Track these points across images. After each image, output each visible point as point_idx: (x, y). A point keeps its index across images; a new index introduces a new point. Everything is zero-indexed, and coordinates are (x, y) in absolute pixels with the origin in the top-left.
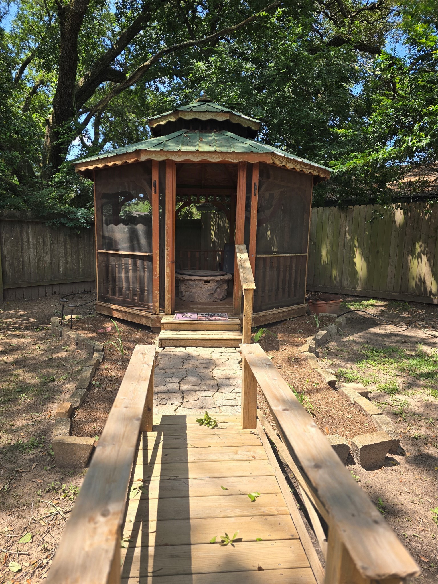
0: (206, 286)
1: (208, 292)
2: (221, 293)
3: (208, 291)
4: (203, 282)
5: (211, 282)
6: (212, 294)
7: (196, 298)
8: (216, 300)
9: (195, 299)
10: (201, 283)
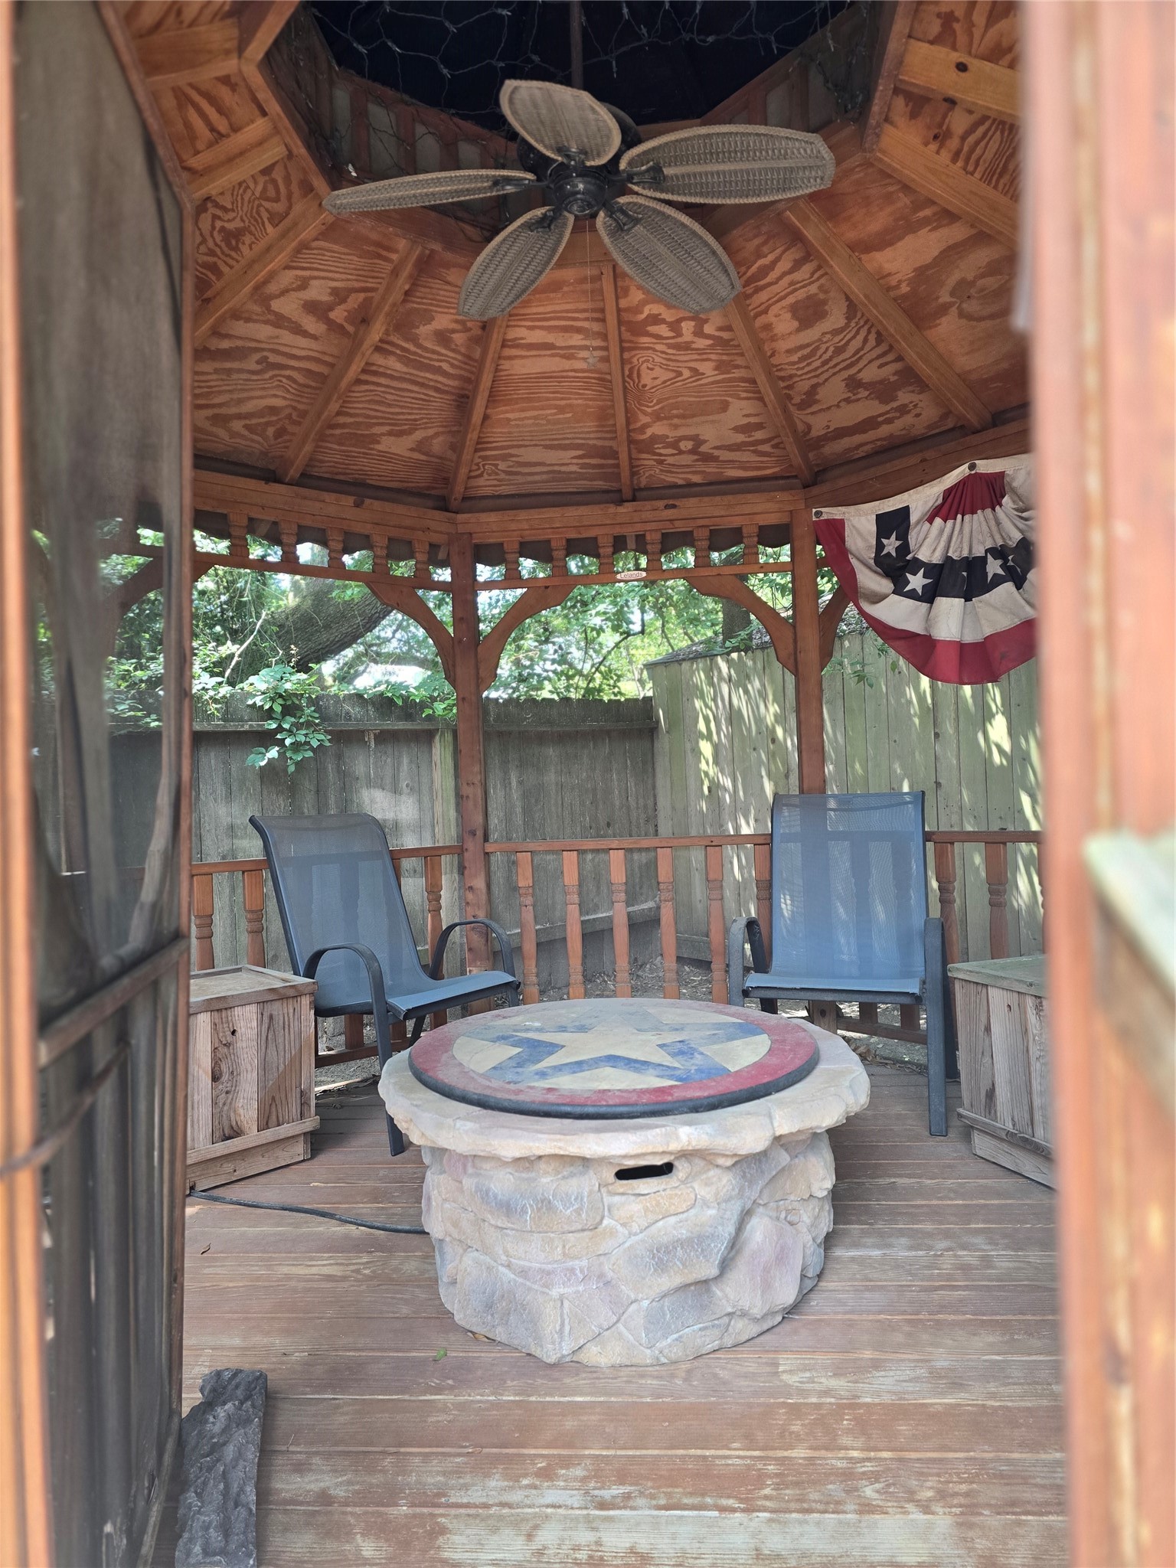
0: (635, 1207)
1: (661, 1267)
2: (781, 1257)
3: (661, 1256)
4: (609, 1175)
5: (682, 1169)
6: (704, 1283)
7: (550, 1325)
8: (743, 1329)
9: (538, 1339)
10: (585, 1184)
